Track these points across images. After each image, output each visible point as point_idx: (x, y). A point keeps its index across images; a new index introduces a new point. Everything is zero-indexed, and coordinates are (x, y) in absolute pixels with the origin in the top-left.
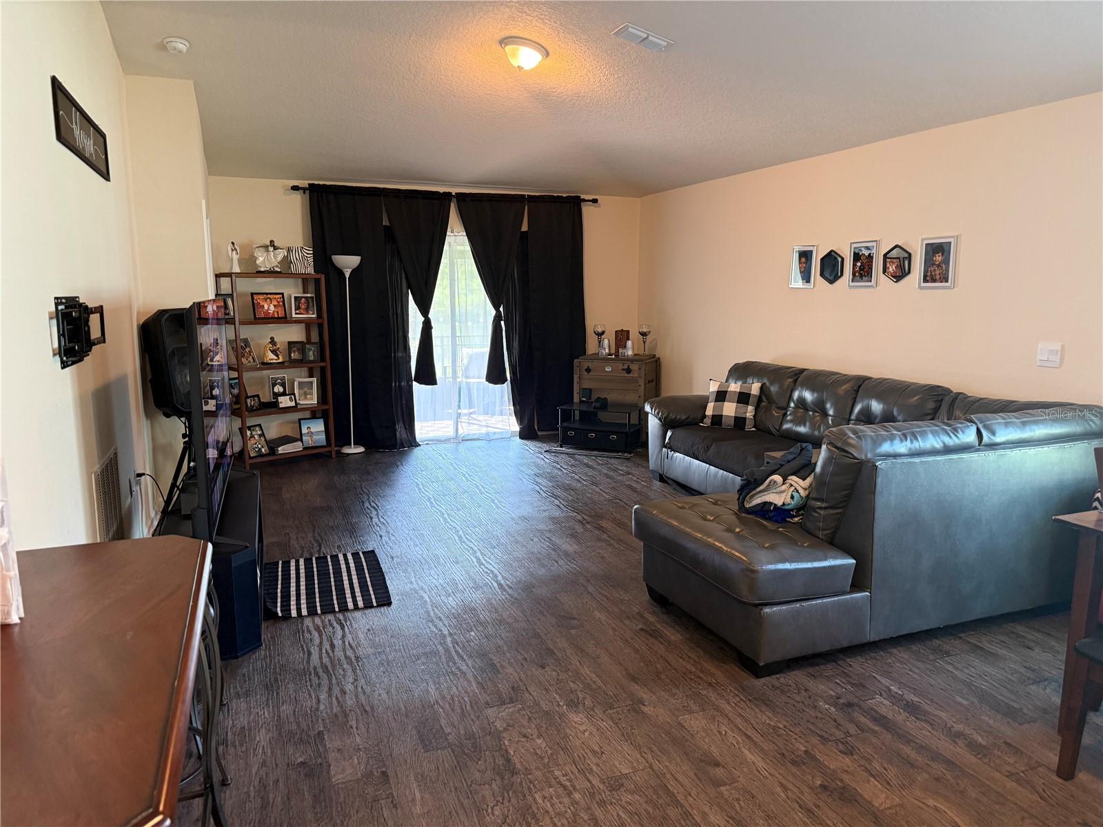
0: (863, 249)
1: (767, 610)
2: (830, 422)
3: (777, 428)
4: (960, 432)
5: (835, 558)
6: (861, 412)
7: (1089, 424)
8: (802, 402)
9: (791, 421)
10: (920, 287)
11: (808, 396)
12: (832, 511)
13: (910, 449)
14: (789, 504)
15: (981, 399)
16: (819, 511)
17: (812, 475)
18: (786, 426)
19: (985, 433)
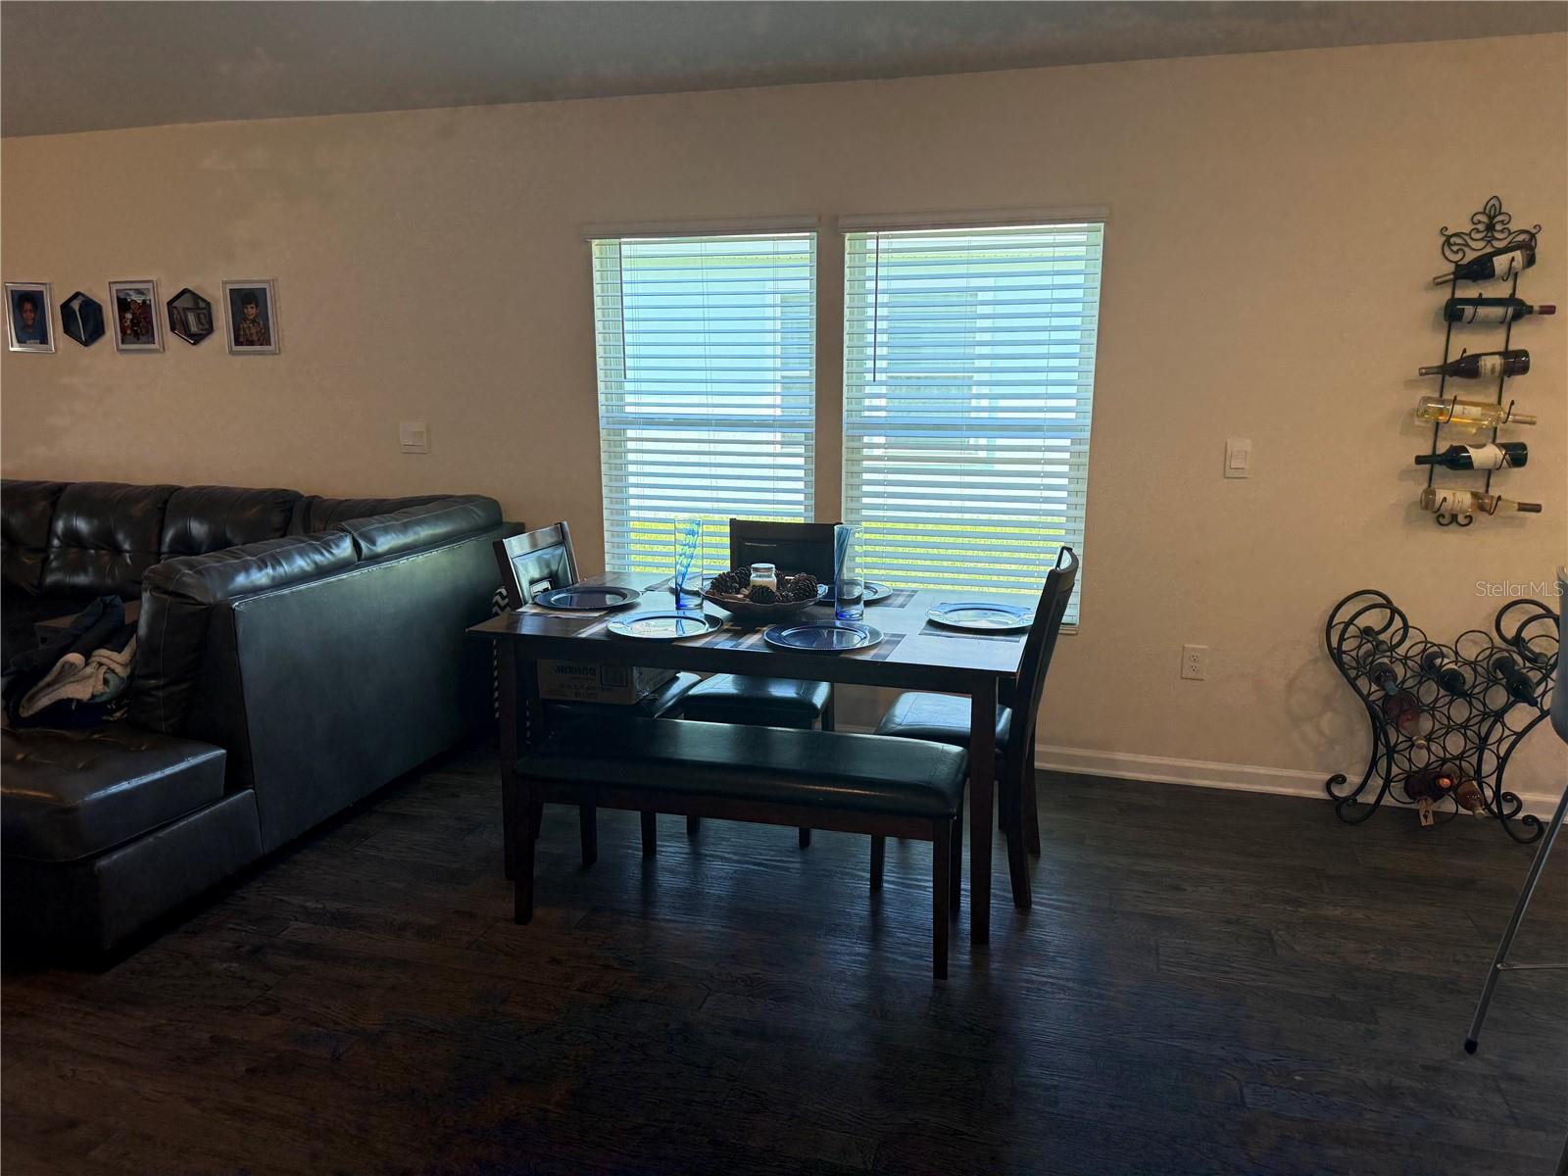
0: (131, 293)
1: (103, 863)
2: (129, 561)
3: (35, 582)
4: (333, 546)
5: (195, 754)
6: (174, 540)
7: (474, 518)
8: (72, 536)
9: (58, 569)
10: (232, 352)
11: (82, 525)
12: (175, 689)
13: (274, 578)
14: (102, 694)
15: (342, 502)
16: (154, 692)
17: (133, 640)
18: (50, 579)
19: (363, 544)
